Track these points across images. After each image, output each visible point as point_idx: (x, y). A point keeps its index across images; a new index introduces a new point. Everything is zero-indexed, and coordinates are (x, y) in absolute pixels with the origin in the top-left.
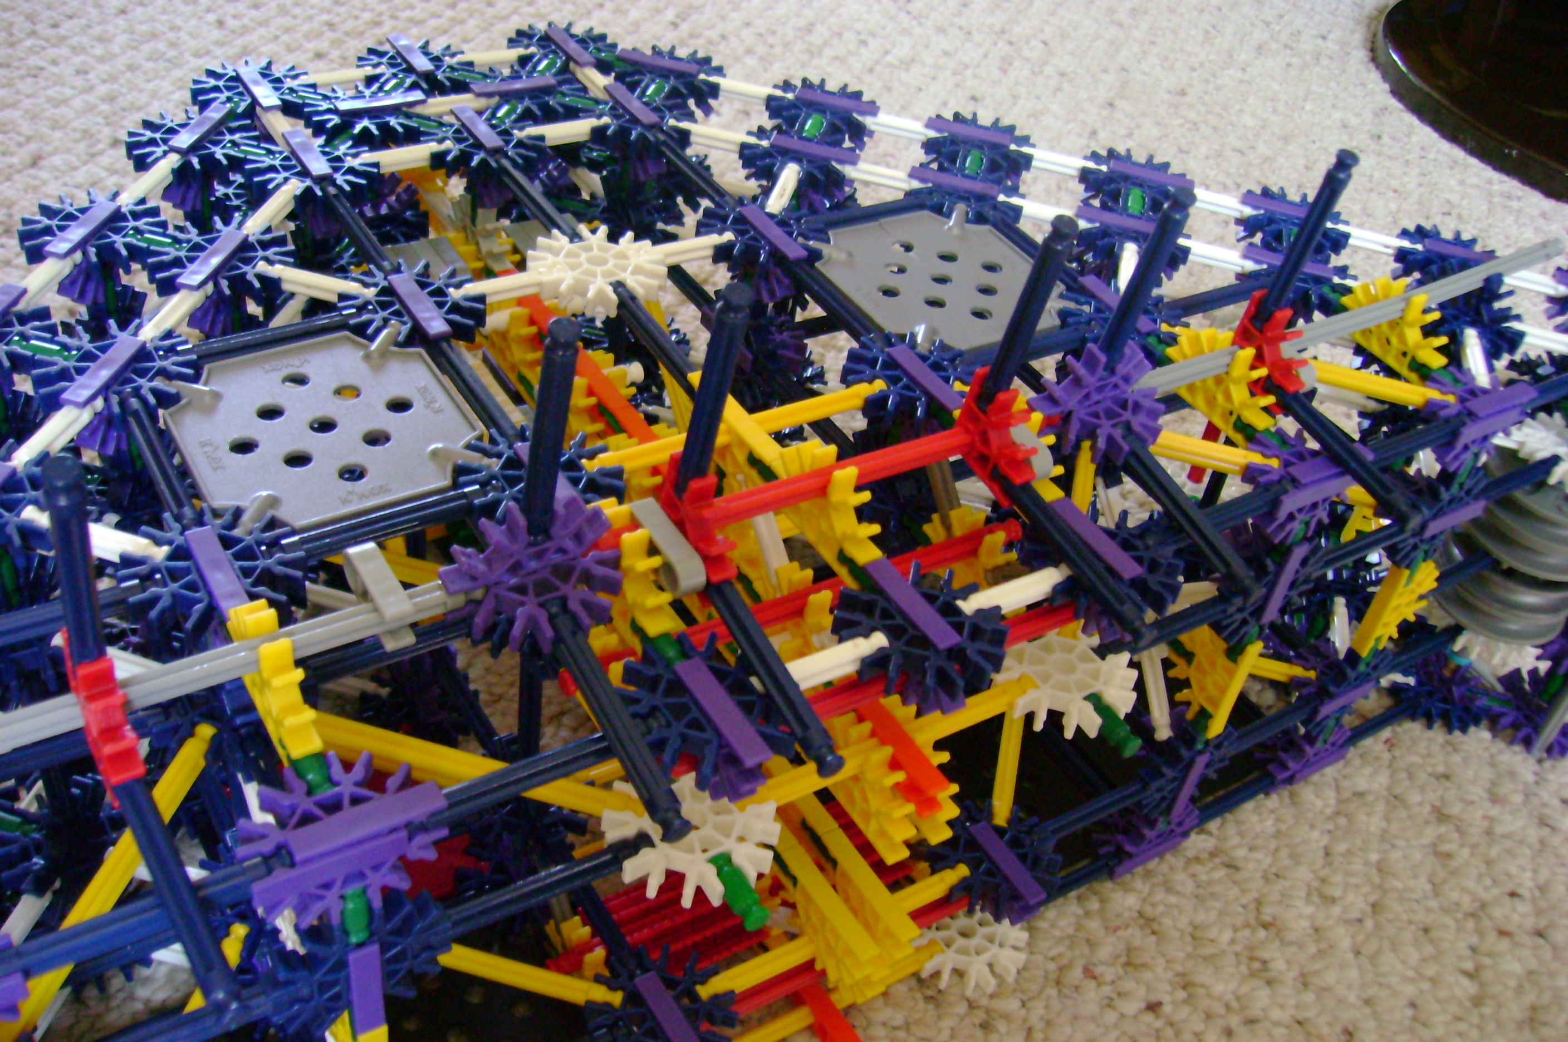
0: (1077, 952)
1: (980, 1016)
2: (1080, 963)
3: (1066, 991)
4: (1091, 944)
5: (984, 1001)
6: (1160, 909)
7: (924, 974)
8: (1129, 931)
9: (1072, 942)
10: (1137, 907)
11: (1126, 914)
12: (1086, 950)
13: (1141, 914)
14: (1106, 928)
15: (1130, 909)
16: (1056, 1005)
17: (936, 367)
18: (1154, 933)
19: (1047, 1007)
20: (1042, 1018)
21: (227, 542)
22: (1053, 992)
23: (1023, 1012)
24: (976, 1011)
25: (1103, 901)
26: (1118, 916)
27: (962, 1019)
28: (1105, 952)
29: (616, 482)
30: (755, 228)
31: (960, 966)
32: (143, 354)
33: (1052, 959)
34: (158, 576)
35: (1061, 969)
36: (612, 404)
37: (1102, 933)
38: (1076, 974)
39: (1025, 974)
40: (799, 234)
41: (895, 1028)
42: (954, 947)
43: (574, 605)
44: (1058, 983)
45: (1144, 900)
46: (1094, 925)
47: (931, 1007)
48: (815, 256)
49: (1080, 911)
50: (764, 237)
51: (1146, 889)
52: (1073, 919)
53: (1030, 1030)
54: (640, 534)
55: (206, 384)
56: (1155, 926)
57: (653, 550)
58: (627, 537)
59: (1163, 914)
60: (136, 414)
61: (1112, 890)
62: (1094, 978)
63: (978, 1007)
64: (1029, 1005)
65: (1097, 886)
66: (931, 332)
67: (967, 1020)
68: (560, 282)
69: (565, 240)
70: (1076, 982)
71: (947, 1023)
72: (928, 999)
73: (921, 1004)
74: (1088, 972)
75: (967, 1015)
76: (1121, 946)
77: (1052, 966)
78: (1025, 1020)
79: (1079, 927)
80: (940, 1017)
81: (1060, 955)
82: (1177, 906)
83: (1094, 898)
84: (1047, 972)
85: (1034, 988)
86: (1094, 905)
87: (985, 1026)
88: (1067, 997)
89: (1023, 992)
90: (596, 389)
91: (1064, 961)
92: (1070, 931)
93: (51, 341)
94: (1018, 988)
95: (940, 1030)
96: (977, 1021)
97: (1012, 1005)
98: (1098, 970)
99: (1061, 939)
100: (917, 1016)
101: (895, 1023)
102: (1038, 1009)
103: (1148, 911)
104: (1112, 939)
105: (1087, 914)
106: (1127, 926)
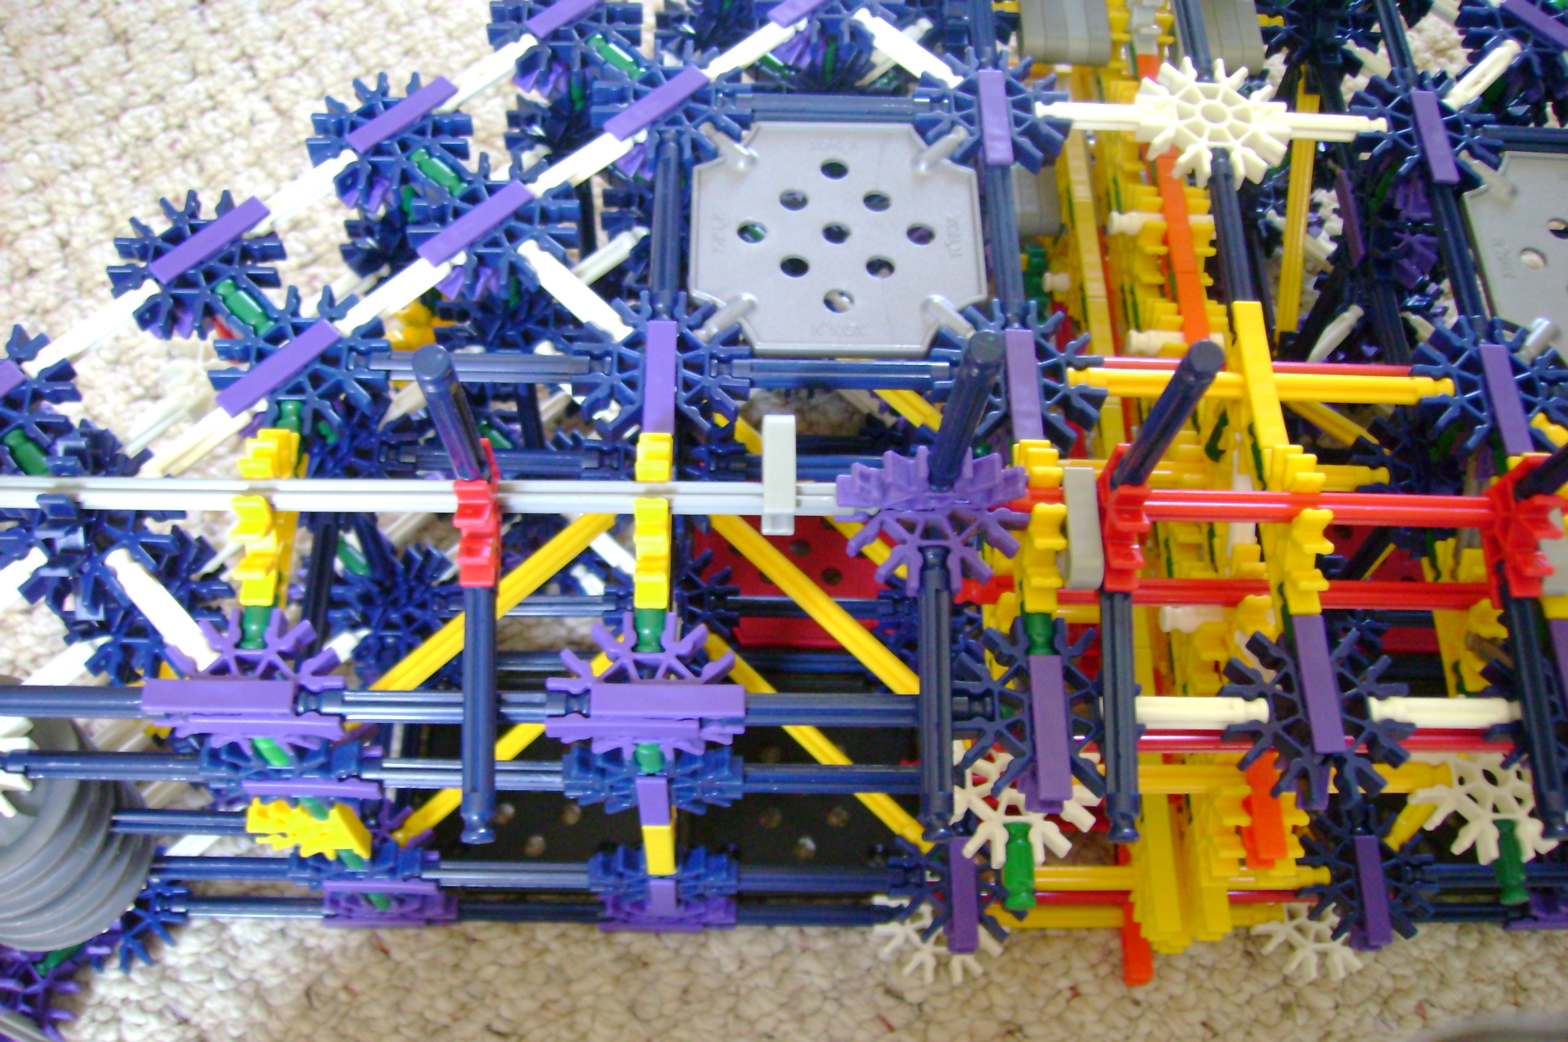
0: (1423, 983)
1: (1288, 995)
2: (1421, 996)
3: (1387, 1015)
4: (1443, 982)
5: (1300, 984)
6: (1540, 983)
7: (1254, 932)
8: (1490, 989)
9: (1425, 969)
10: (1516, 968)
11: (1499, 970)
12: (1433, 985)
13: (1515, 977)
14: (1469, 974)
15: (1507, 966)
16: (1368, 1023)
17: (1527, 386)
18: (1516, 1004)
19: (1358, 1021)
20: (1347, 1029)
21: (684, 344)
22: (1374, 1009)
23: (1331, 1014)
24: (1286, 989)
25: (1482, 944)
26: (1490, 968)
27: (1268, 990)
28: (1450, 998)
29: (1090, 410)
30: (1416, 125)
31: (1294, 942)
32: (702, 95)
33: (1394, 977)
34: (609, 359)
35: (1397, 991)
36: (1179, 263)
37: (1461, 976)
38: (1407, 1005)
39: (1357, 979)
40: (1468, 148)
41: (1199, 965)
42: (1295, 922)
43: (953, 563)
44: (1385, 1002)
45: (1528, 964)
46: (1458, 964)
47: (1245, 963)
48: (1469, 181)
49: (1452, 942)
50: (1421, 141)
51: (1538, 954)
52: (1439, 947)
53: (1328, 1034)
54: (1058, 508)
55: (746, 146)
56: (1521, 998)
57: (1063, 529)
58: (1041, 508)
59: (1538, 990)
60: (667, 163)
61: (1499, 939)
62: (1424, 1017)
63: (1291, 986)
64: (1341, 1010)
65: (1486, 926)
66: (1554, 334)
67: (1272, 995)
68: (1158, 131)
69: (1192, 73)
70: (1401, 1012)
71: (1250, 988)
72: (1248, 954)
73: (1237, 956)
74: (1420, 1010)
75: (1276, 988)
76: (1473, 1000)
77: (1388, 983)
78: (1329, 1022)
79: (1441, 958)
80: (1247, 978)
81: (1403, 977)
82: (1559, 989)
83: (1475, 935)
84: (1380, 987)
85: (1356, 996)
86: (1471, 942)
87: (1286, 1008)
88: (1384, 1021)
89: (1342, 995)
90: (1172, 239)
91: (1404, 985)
92: (1430, 957)
93: (627, 51)
94: (1339, 989)
95: (1239, 991)
96: (1282, 999)
97: (1324, 1002)
98: (1432, 1013)
99: (1417, 960)
100: (1226, 965)
101: (1202, 961)
102: (1348, 1019)
103: (1525, 978)
104: (1467, 988)
105: (1458, 949)
106: (1493, 983)
